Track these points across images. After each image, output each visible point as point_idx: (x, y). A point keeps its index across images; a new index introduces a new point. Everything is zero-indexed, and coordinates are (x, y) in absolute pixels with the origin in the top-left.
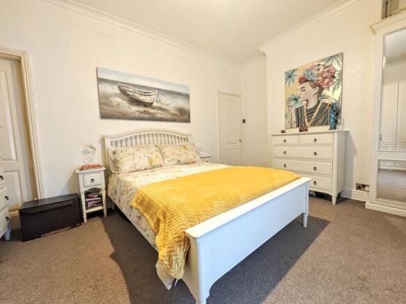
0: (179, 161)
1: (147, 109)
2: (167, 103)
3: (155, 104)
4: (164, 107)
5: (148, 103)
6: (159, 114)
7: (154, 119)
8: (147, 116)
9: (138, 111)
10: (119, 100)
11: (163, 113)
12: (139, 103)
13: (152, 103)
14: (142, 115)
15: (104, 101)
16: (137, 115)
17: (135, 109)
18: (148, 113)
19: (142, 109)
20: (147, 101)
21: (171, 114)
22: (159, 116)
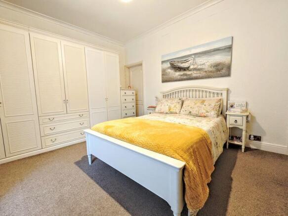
0: (190, 112)
1: (185, 72)
2: (202, 63)
3: (192, 67)
4: (199, 67)
5: (186, 68)
6: (194, 74)
7: (190, 78)
8: (185, 77)
9: (179, 75)
10: (169, 70)
11: (198, 72)
12: (180, 69)
13: (189, 67)
14: (182, 77)
15: (164, 73)
16: (179, 77)
17: (177, 74)
18: (186, 75)
19: (182, 73)
20: (186, 66)
21: (206, 71)
22: (194, 75)
